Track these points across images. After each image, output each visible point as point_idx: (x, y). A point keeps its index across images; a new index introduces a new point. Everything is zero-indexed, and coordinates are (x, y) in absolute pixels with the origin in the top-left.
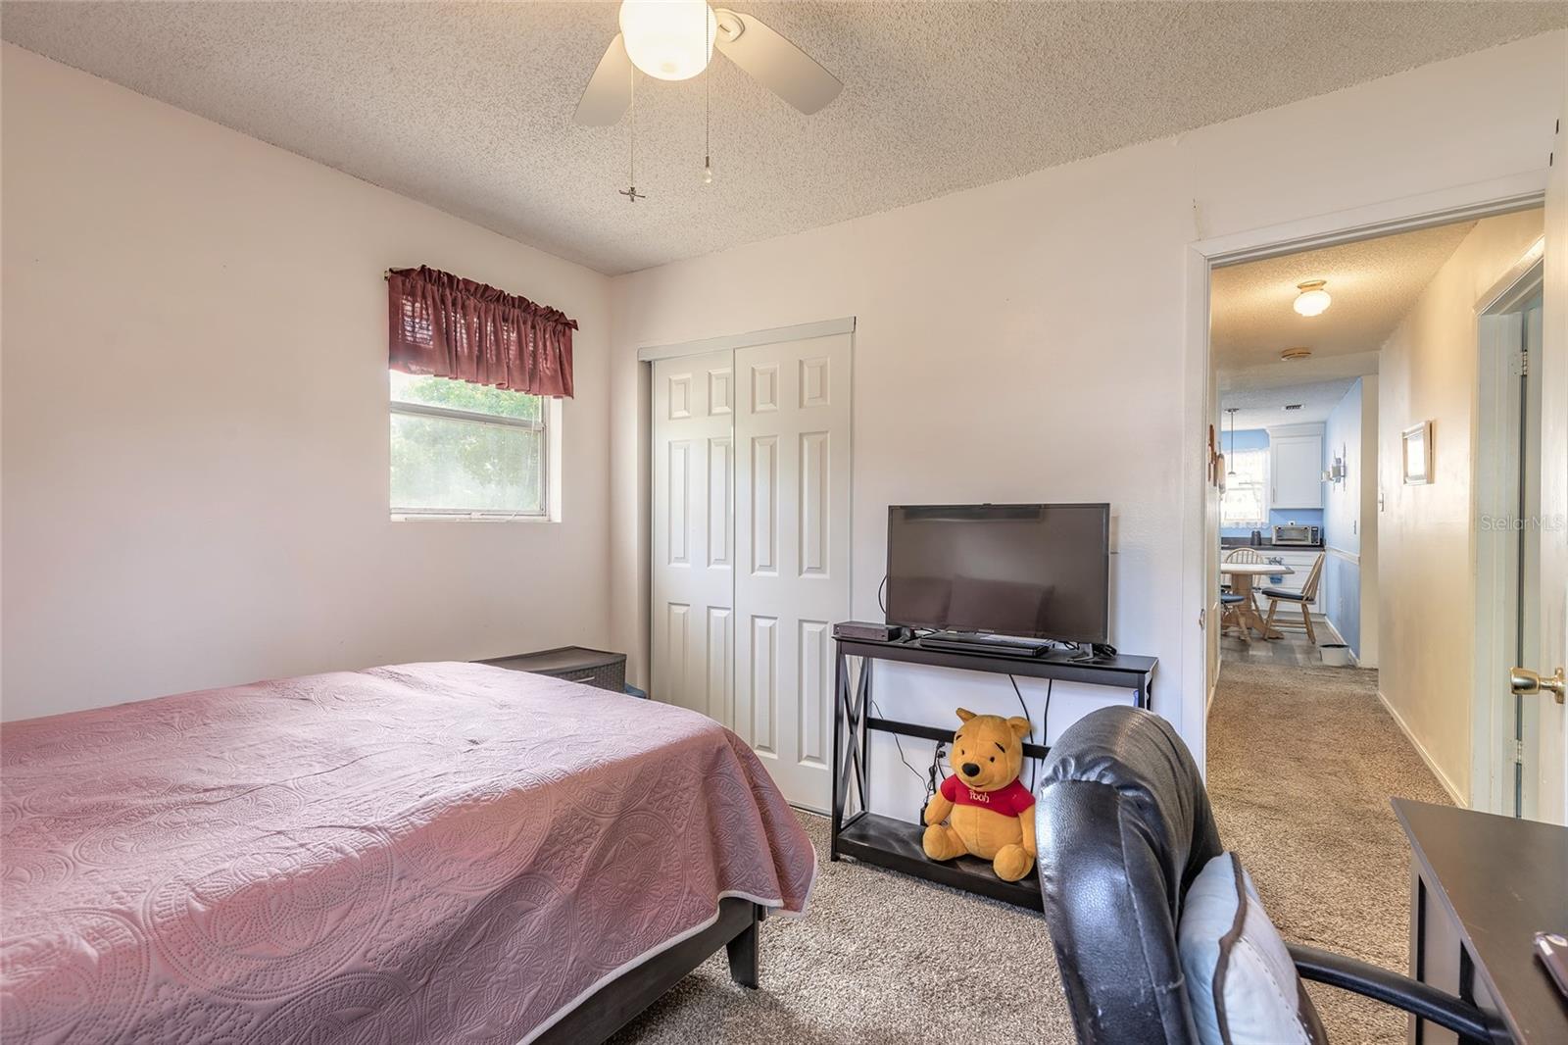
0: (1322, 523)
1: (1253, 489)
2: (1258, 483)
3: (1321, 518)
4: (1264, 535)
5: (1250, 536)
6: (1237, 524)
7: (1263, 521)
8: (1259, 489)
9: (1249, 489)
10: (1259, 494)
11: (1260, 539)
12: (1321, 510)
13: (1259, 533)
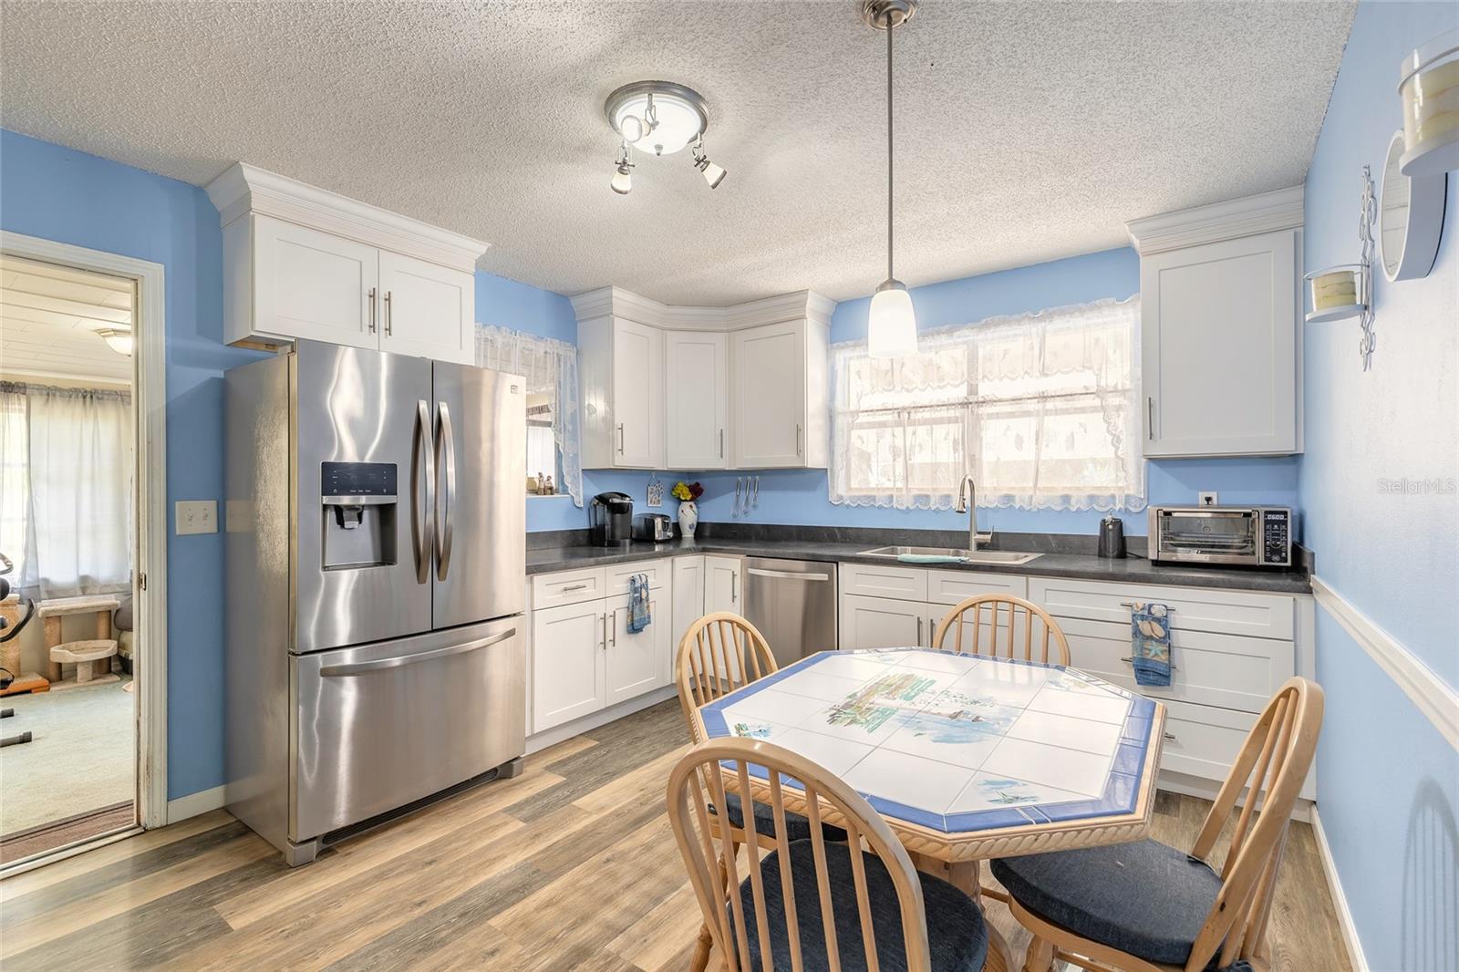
0: (1298, 500)
1: (1103, 409)
2: (1115, 391)
3: (1295, 485)
4: (1133, 529)
5: (1096, 532)
6: (1066, 499)
7: (1132, 492)
8: (1119, 408)
9: (1094, 410)
10: (1120, 422)
11: (1122, 540)
12: (1295, 459)
13: (1119, 524)
